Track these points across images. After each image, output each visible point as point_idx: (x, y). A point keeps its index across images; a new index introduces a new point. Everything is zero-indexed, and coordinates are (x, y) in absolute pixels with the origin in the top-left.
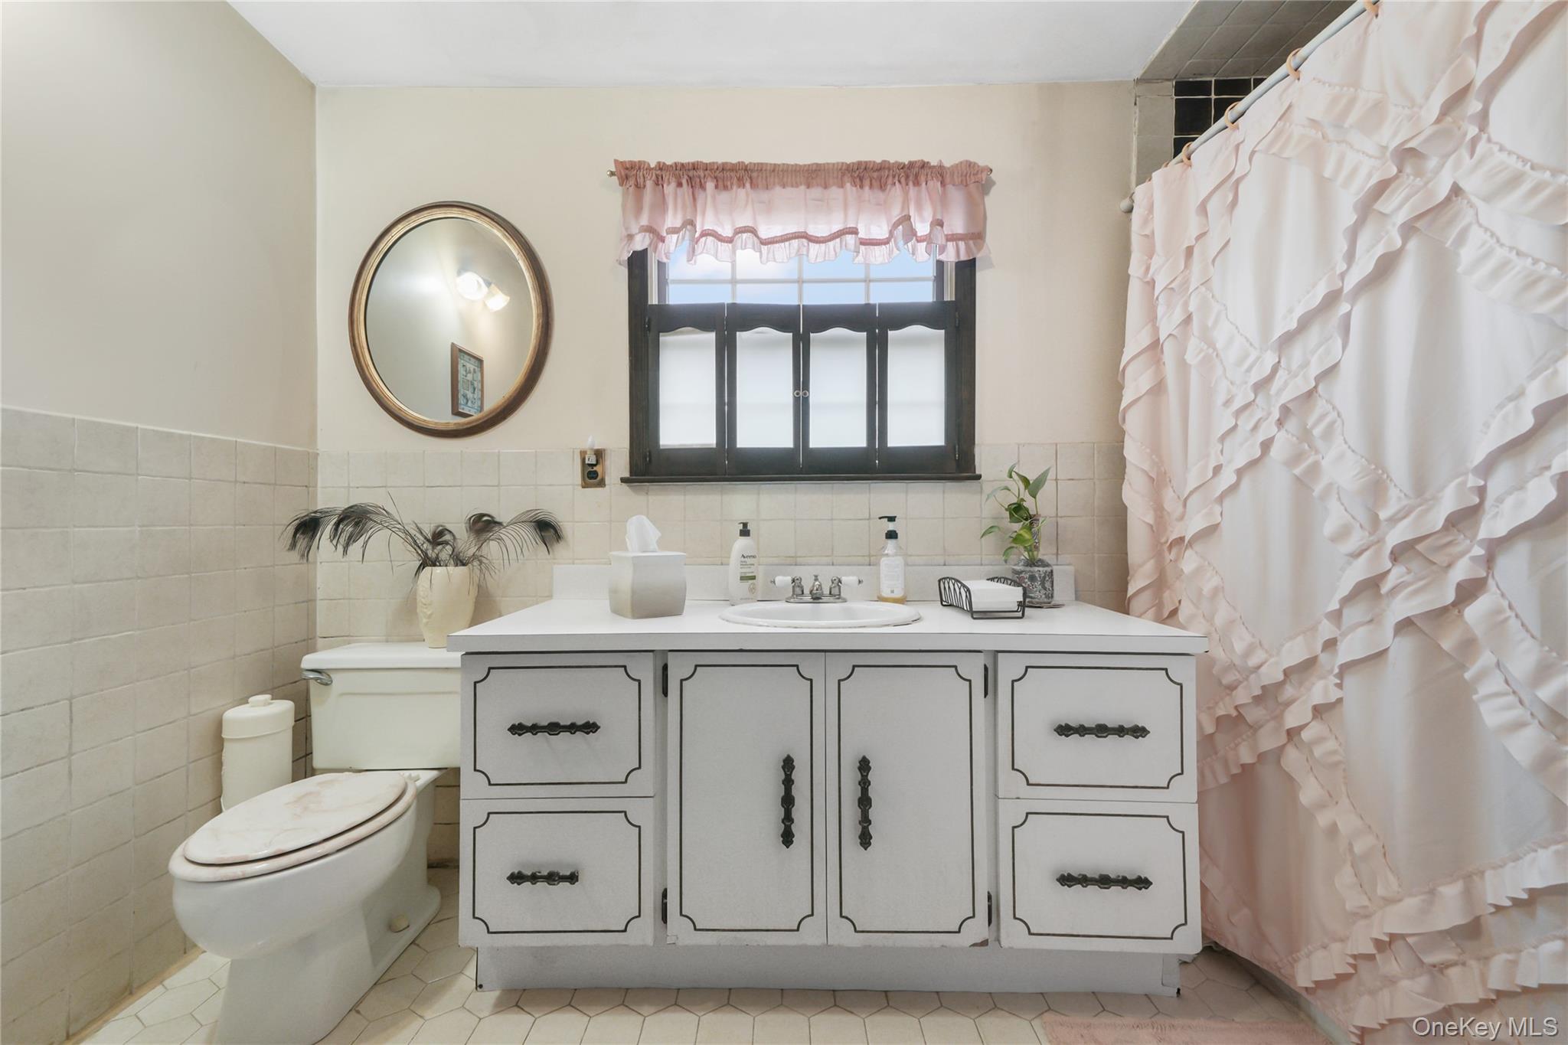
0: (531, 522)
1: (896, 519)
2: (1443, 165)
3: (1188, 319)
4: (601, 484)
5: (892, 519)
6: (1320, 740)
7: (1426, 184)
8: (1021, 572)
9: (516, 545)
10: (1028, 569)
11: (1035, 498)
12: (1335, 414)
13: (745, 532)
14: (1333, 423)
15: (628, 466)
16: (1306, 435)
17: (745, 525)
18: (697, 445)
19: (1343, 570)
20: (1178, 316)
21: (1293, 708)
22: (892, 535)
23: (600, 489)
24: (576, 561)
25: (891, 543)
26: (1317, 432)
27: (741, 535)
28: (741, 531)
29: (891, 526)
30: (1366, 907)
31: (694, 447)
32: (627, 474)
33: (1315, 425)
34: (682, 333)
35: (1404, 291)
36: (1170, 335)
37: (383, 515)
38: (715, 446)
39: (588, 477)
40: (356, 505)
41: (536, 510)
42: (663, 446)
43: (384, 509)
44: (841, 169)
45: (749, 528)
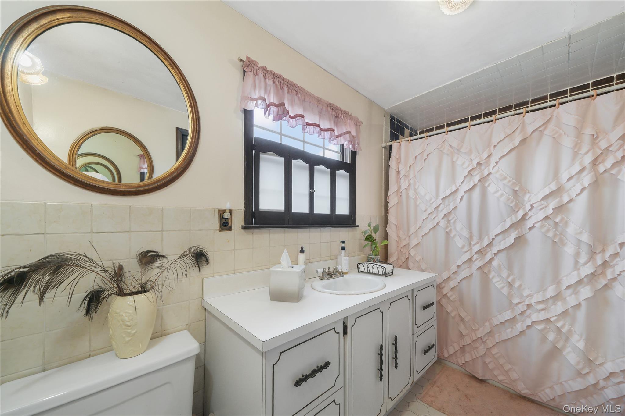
0: (193, 254)
1: (345, 242)
2: (485, 169)
3: (410, 185)
4: (230, 229)
5: (343, 242)
6: (451, 296)
7: (482, 171)
8: (374, 258)
9: (183, 268)
10: (376, 257)
11: (375, 234)
12: (457, 218)
13: (302, 251)
14: (456, 220)
15: (244, 219)
16: (449, 221)
17: (302, 248)
18: (275, 210)
19: (462, 255)
20: (407, 184)
21: (445, 288)
22: (343, 248)
23: (230, 231)
24: (215, 275)
25: (343, 251)
26: (452, 221)
27: (300, 253)
28: (300, 250)
29: (343, 245)
30: (468, 333)
31: (274, 211)
32: (243, 224)
33: (452, 219)
34: (269, 155)
35: (476, 194)
36: (405, 188)
37: (85, 261)
38: (283, 211)
39: (223, 225)
40: (52, 255)
41: (197, 246)
42: (261, 209)
43: (86, 257)
44: (327, 104)
45: (304, 249)
